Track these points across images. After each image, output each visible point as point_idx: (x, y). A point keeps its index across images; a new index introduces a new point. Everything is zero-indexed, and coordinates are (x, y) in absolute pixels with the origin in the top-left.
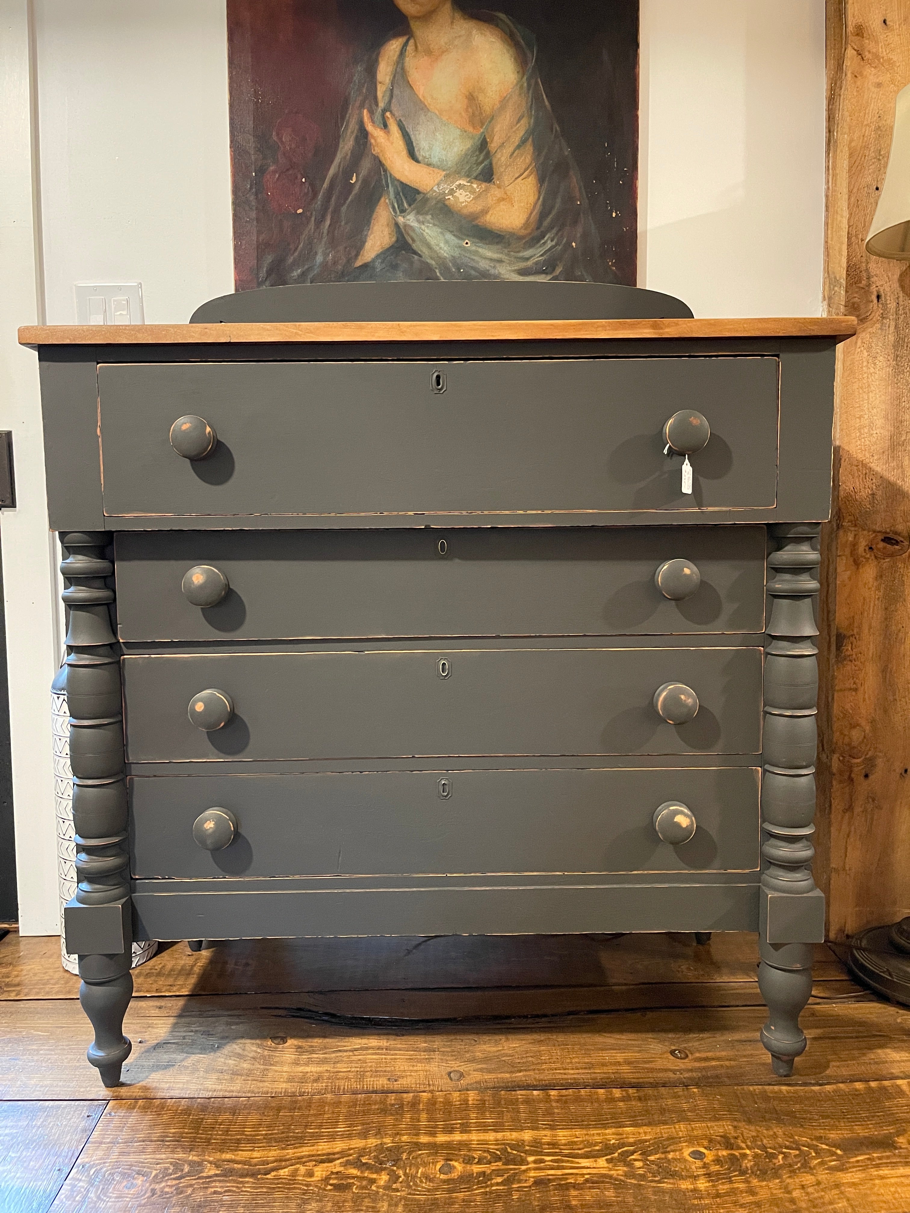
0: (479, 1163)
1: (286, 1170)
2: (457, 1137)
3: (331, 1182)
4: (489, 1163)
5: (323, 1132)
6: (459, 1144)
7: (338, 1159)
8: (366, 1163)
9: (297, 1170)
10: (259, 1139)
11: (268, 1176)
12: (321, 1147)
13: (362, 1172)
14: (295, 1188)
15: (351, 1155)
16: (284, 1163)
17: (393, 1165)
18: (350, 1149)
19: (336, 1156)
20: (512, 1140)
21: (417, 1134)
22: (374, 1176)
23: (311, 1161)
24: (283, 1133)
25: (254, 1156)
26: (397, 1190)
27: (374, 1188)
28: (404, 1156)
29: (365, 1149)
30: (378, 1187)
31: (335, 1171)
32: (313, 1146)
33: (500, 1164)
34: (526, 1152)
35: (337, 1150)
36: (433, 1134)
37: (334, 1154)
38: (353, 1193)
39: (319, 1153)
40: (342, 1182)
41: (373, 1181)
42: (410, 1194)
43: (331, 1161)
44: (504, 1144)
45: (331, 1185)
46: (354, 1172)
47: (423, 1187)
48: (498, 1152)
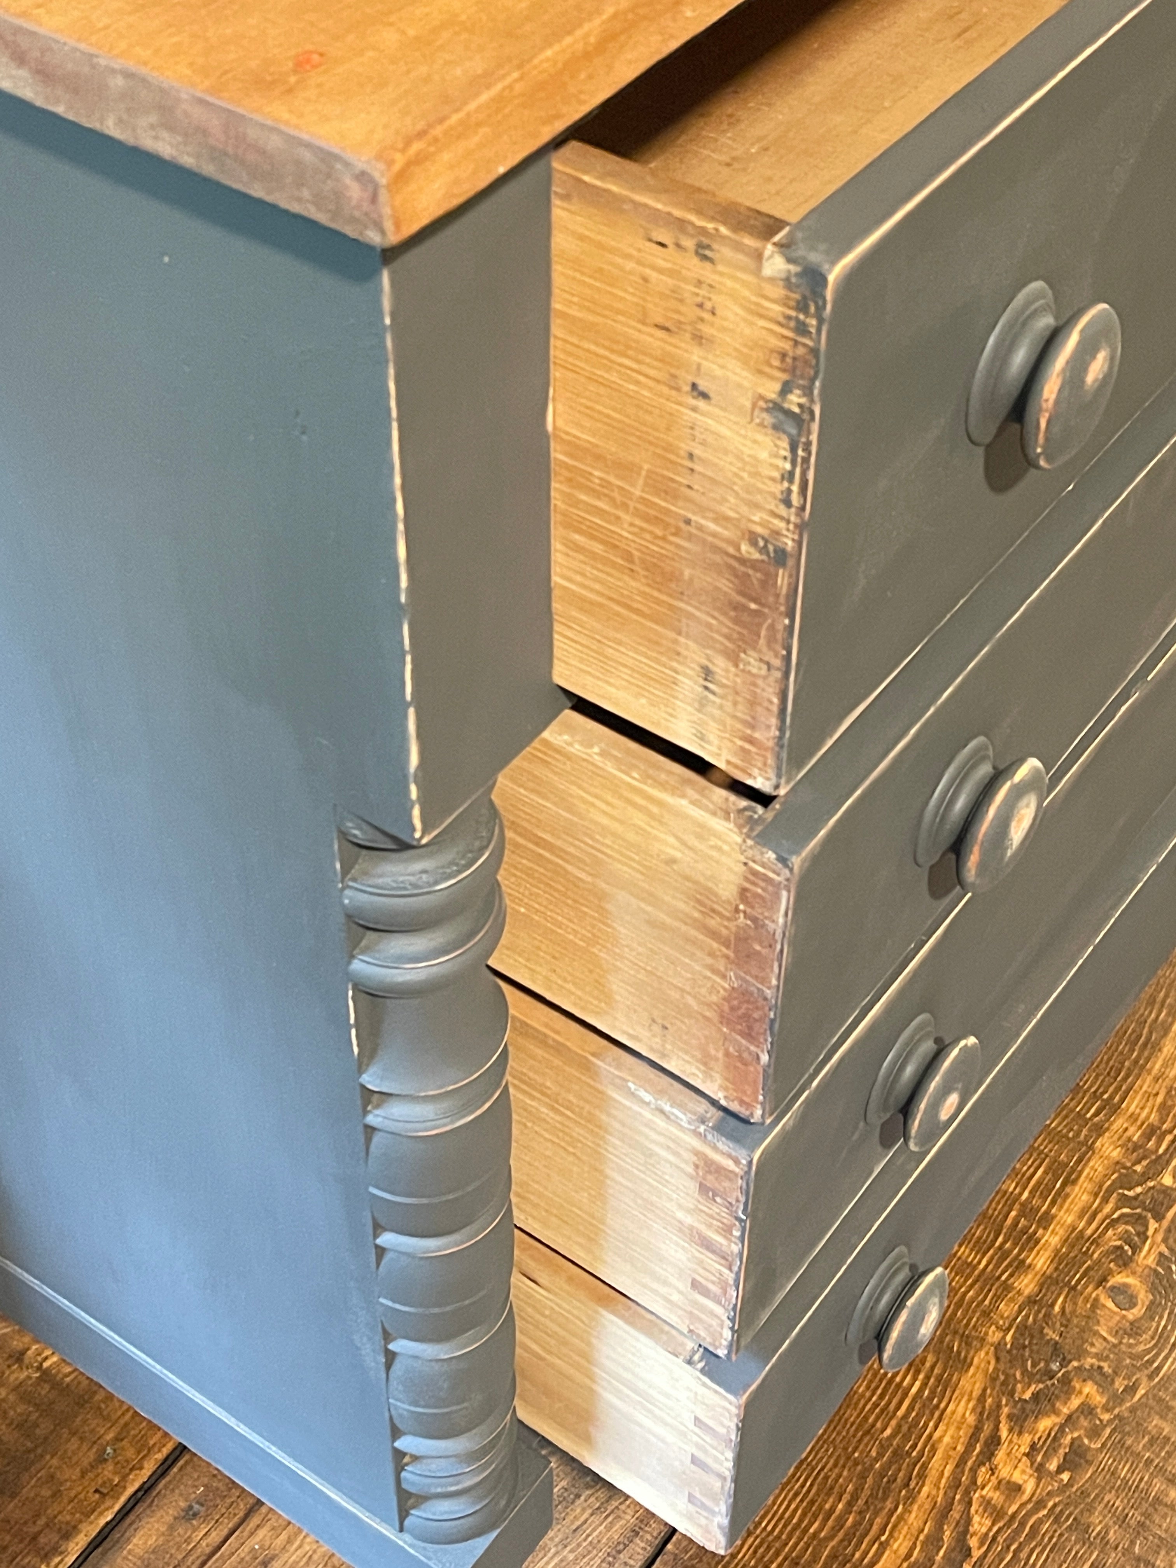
0: (1135, 1249)
1: (976, 1519)
2: (1052, 1238)
3: (1053, 1466)
4: (1143, 1236)
5: (906, 1416)
6: (1072, 1246)
7: (997, 1428)
8: (1036, 1396)
9: (987, 1503)
10: (857, 1524)
11: (976, 1554)
12: (947, 1439)
13: (1057, 1413)
14: (1034, 1530)
15: (999, 1406)
16: (955, 1514)
17: (1064, 1363)
18: (982, 1399)
19: (987, 1428)
20: (1106, 1176)
21: (1007, 1288)
22: (1075, 1402)
23: (974, 1471)
24: (863, 1477)
25: (903, 1551)
26: (1131, 1389)
27: (1106, 1417)
28: (1052, 1335)
29: (994, 1379)
30: (1106, 1409)
31: (1025, 1448)
32: (934, 1450)
33: (1153, 1225)
34: (1145, 1177)
35: (971, 1419)
36: (1020, 1266)
37: (978, 1429)
38: (1100, 1450)
39: (960, 1448)
40: (1061, 1452)
41: (1087, 1410)
42: (1151, 1377)
43: (994, 1441)
44: (1110, 1192)
45: (1060, 1470)
46: (1045, 1424)
47: (1148, 1351)
48: (1126, 1210)
